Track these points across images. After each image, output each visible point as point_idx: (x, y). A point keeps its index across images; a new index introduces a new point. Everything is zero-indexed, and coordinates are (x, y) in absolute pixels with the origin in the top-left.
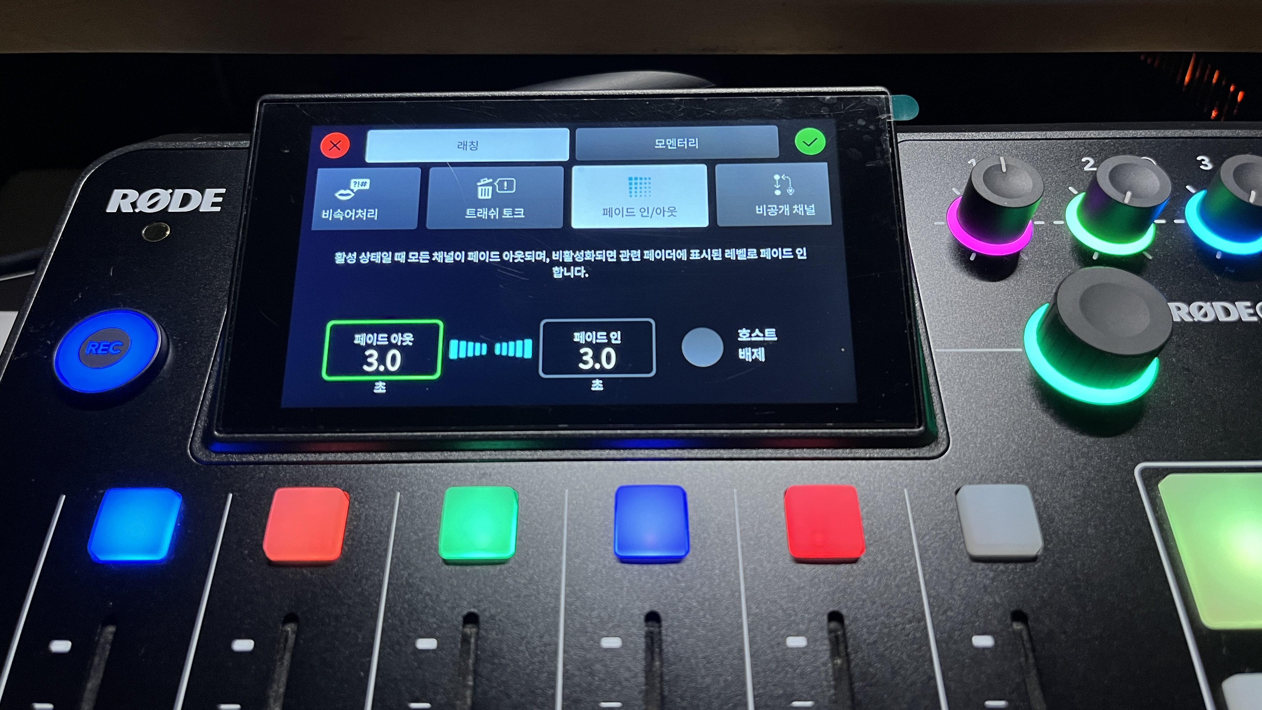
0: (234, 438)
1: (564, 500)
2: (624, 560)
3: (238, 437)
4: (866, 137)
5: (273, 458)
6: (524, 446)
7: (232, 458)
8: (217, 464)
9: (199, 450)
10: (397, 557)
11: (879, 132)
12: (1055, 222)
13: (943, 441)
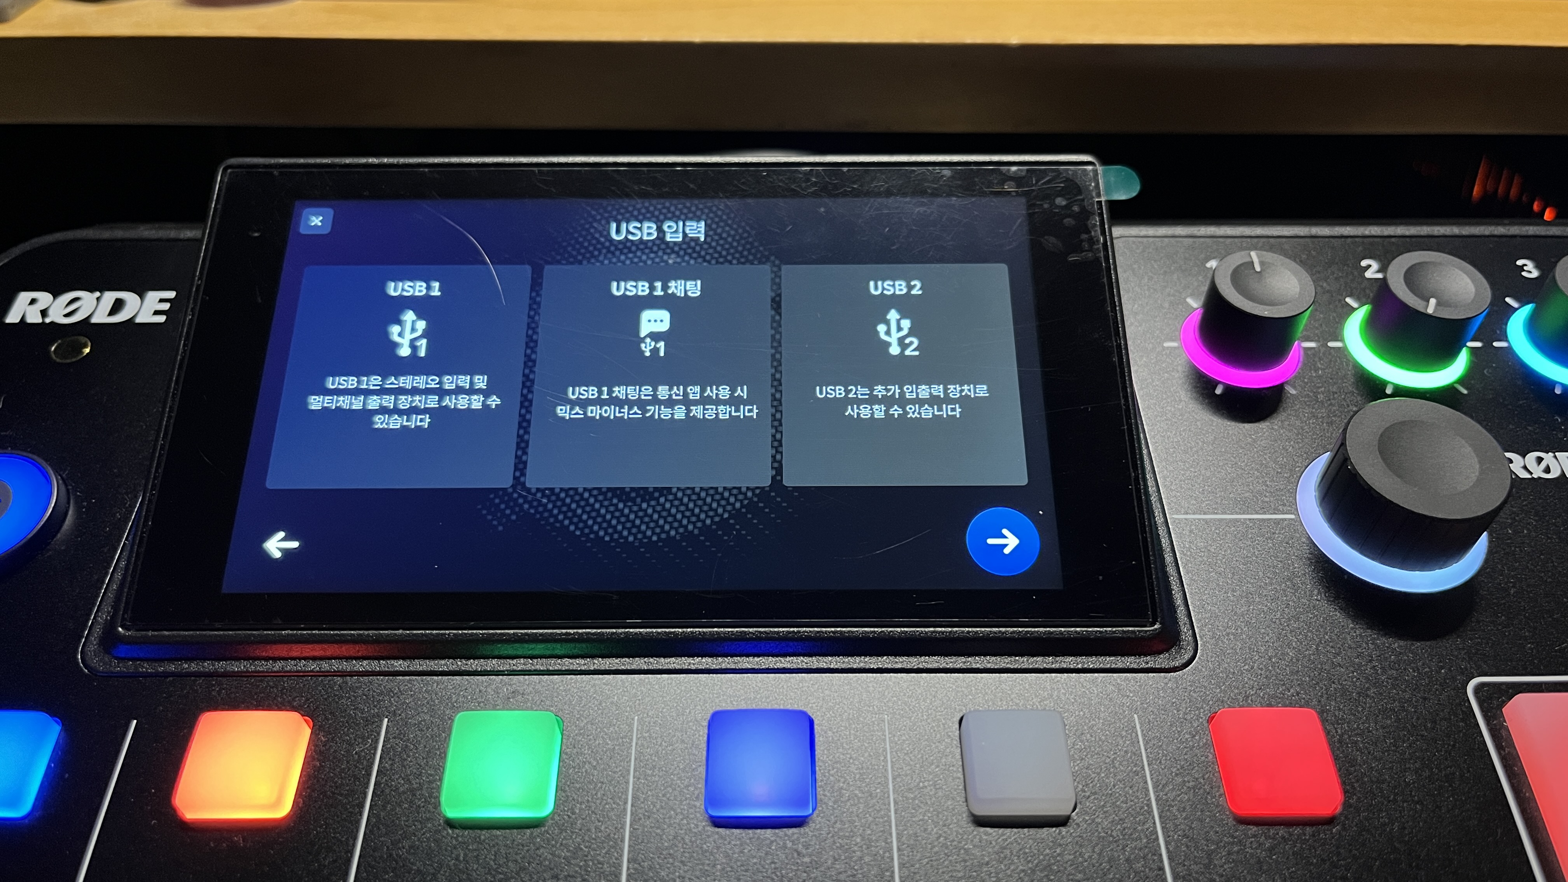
0: (147, 636)
1: (631, 731)
2: (718, 823)
3: (152, 635)
4: (1068, 221)
5: (203, 667)
6: (576, 652)
7: (143, 667)
8: (121, 676)
9: (95, 655)
10: (378, 816)
11: (1085, 214)
12: (1330, 344)
13: (1188, 645)
